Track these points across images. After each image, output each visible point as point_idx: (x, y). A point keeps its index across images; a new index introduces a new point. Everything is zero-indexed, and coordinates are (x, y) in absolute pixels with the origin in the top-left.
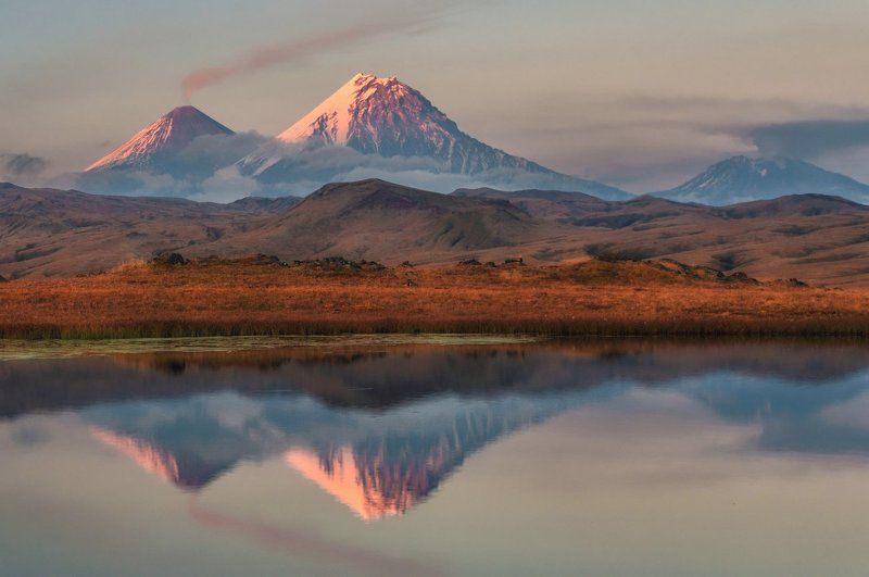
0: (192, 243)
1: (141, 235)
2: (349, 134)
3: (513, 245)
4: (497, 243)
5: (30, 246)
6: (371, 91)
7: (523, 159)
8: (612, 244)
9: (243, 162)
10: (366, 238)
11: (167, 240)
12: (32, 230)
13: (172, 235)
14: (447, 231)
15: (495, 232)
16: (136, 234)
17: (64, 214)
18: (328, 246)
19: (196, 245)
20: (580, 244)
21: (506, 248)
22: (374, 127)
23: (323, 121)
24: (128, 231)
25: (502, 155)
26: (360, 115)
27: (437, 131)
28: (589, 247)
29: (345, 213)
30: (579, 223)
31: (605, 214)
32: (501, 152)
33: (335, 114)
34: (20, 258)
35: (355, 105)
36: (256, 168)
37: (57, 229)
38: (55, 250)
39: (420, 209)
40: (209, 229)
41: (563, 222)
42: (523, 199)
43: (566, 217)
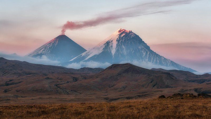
0: (68, 82)
1: (50, 78)
2: (116, 48)
3: (172, 87)
4: (167, 87)
5: (11, 81)
6: (124, 34)
7: (169, 60)
8: (202, 88)
9: (81, 55)
10: (126, 83)
11: (59, 81)
12: (11, 75)
13: (61, 79)
14: (151, 82)
15: (166, 83)
16: (48, 78)
17: (22, 70)
18: (114, 85)
19: (69, 83)
20: (193, 88)
21: (170, 88)
22: (124, 46)
23: (108, 43)
24: (46, 77)
25: (163, 58)
26: (120, 42)
27: (144, 49)
28: (195, 89)
29: (119, 74)
30: (189, 81)
31: (196, 79)
32: (163, 57)
33: (112, 41)
34: (7, 84)
35: (118, 39)
36: (86, 58)
37: (20, 75)
38: (20, 82)
39: (143, 74)
40: (73, 78)
41: (185, 80)
42: (172, 73)
43: (185, 79)
